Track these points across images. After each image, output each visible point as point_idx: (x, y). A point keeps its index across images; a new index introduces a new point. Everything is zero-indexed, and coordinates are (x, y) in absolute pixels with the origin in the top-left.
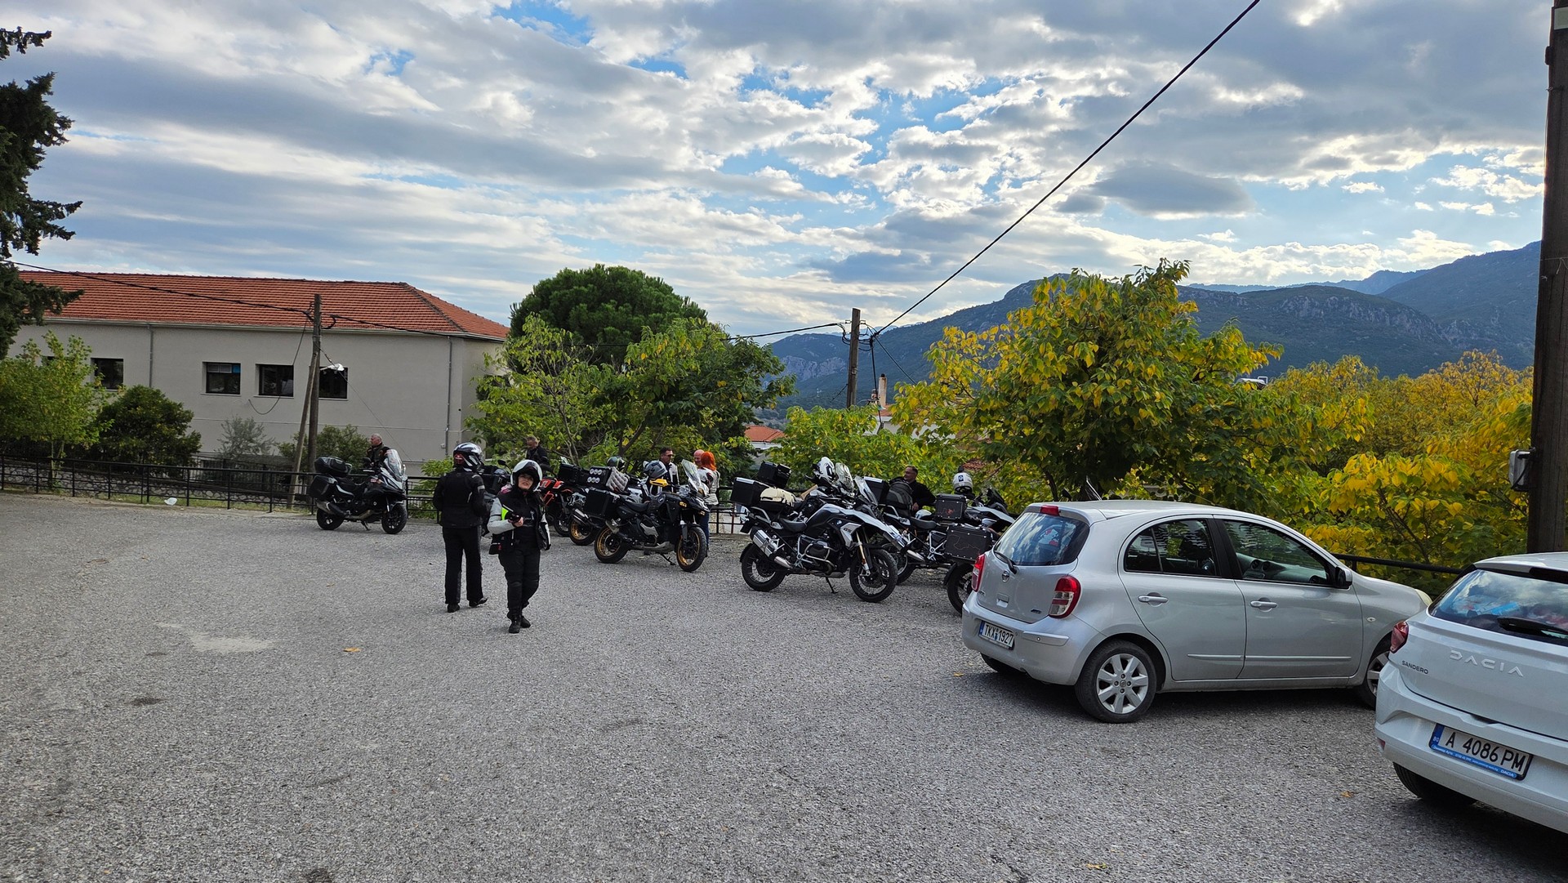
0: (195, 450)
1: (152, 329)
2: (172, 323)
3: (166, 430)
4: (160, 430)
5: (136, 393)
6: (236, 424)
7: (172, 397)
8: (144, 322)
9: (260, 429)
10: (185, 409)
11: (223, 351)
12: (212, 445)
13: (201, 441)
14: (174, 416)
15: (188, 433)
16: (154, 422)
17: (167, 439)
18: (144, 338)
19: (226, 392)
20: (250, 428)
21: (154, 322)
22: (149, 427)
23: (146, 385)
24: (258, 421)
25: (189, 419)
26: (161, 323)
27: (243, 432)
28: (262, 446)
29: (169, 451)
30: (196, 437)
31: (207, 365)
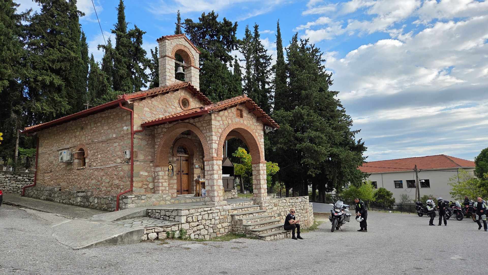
0: (394, 202)
1: (382, 174)
2: (386, 172)
3: (387, 197)
4: (386, 197)
5: (380, 189)
6: (403, 195)
7: (388, 190)
8: (380, 172)
9: (408, 197)
10: (391, 192)
11: (398, 178)
12: (398, 201)
13: (395, 200)
14: (389, 194)
15: (392, 198)
16: (385, 196)
17: (388, 200)
18: (380, 176)
19: (400, 187)
20: (406, 196)
21: (382, 172)
22: (384, 197)
23: (382, 187)
24: (408, 194)
25: (392, 195)
26: (383, 172)
27: (404, 197)
28: (409, 200)
29: (389, 202)
30: (394, 199)
31: (395, 181)
